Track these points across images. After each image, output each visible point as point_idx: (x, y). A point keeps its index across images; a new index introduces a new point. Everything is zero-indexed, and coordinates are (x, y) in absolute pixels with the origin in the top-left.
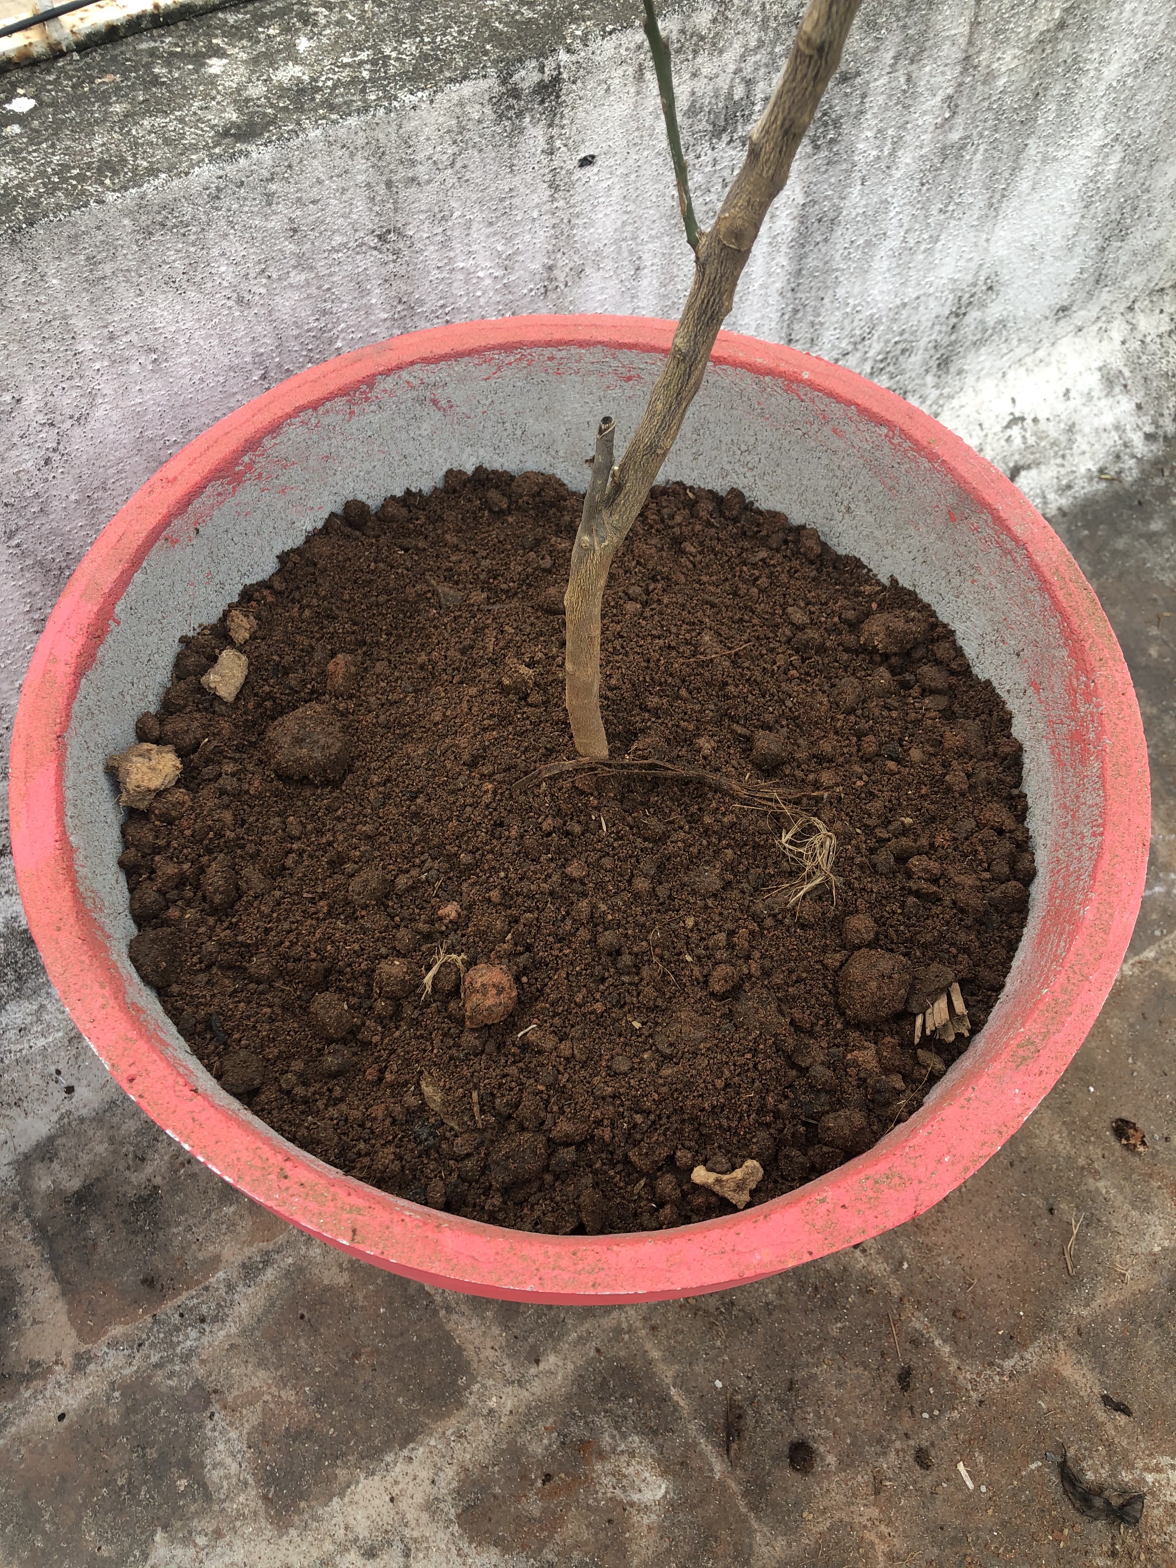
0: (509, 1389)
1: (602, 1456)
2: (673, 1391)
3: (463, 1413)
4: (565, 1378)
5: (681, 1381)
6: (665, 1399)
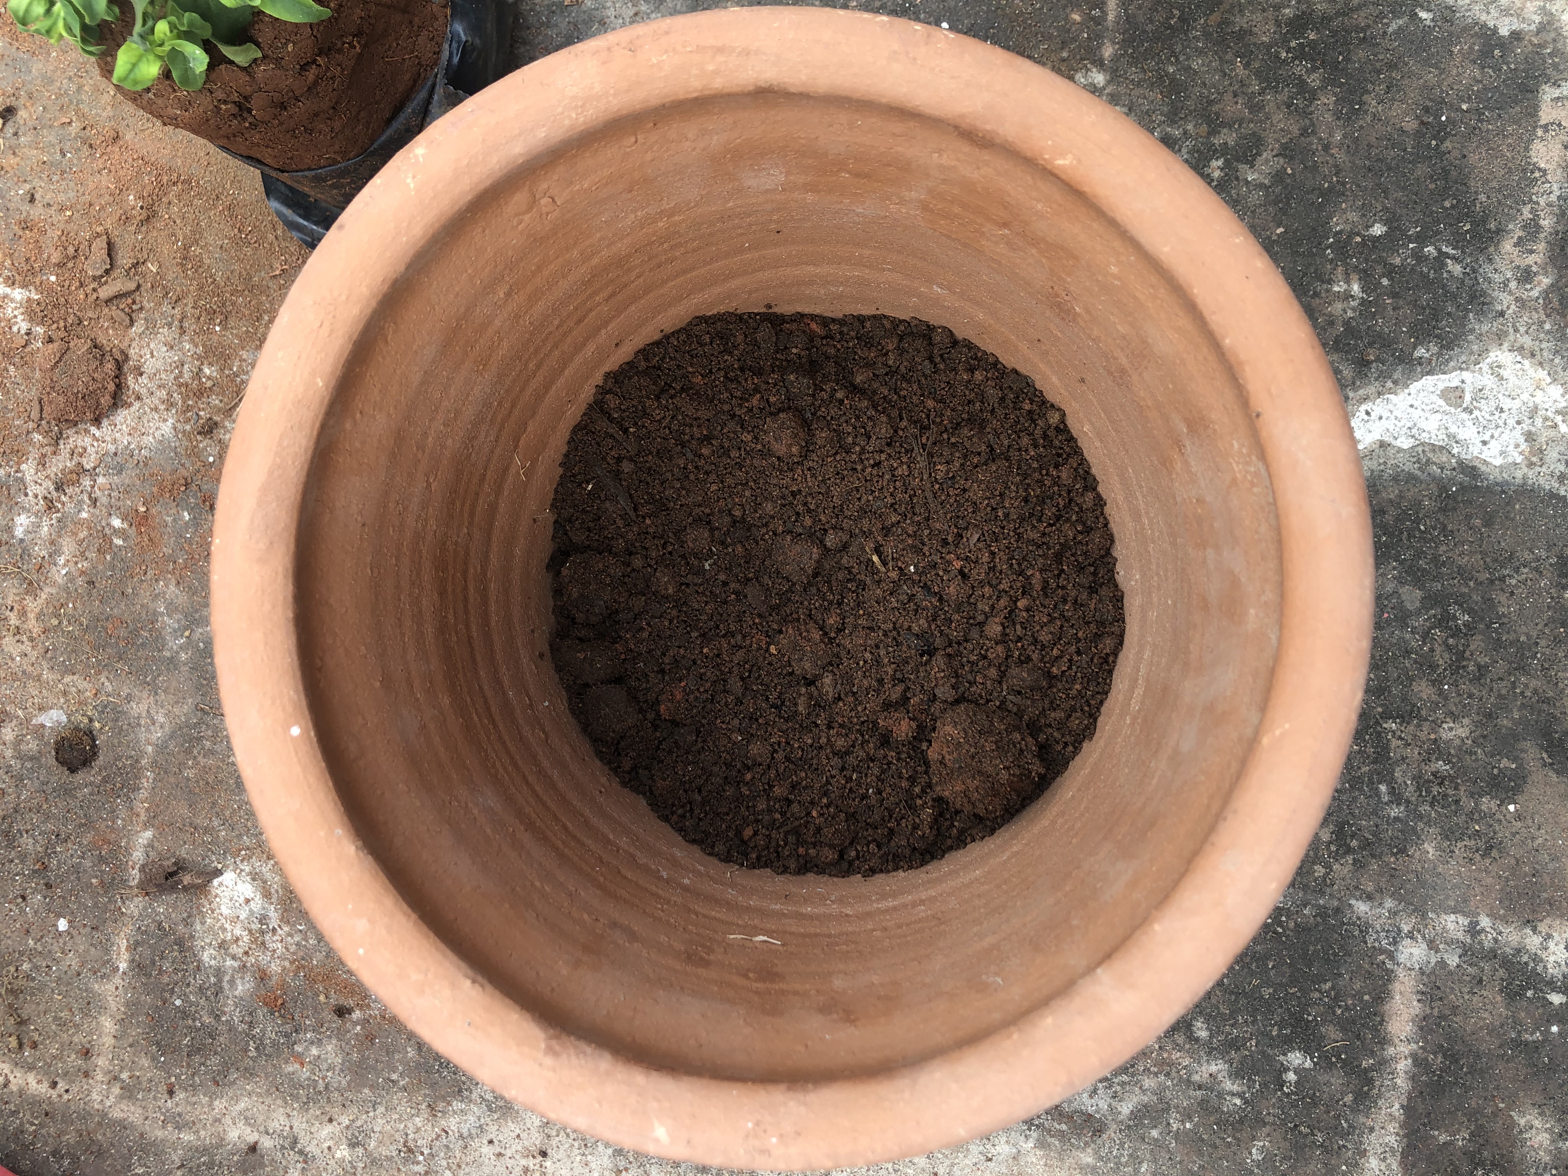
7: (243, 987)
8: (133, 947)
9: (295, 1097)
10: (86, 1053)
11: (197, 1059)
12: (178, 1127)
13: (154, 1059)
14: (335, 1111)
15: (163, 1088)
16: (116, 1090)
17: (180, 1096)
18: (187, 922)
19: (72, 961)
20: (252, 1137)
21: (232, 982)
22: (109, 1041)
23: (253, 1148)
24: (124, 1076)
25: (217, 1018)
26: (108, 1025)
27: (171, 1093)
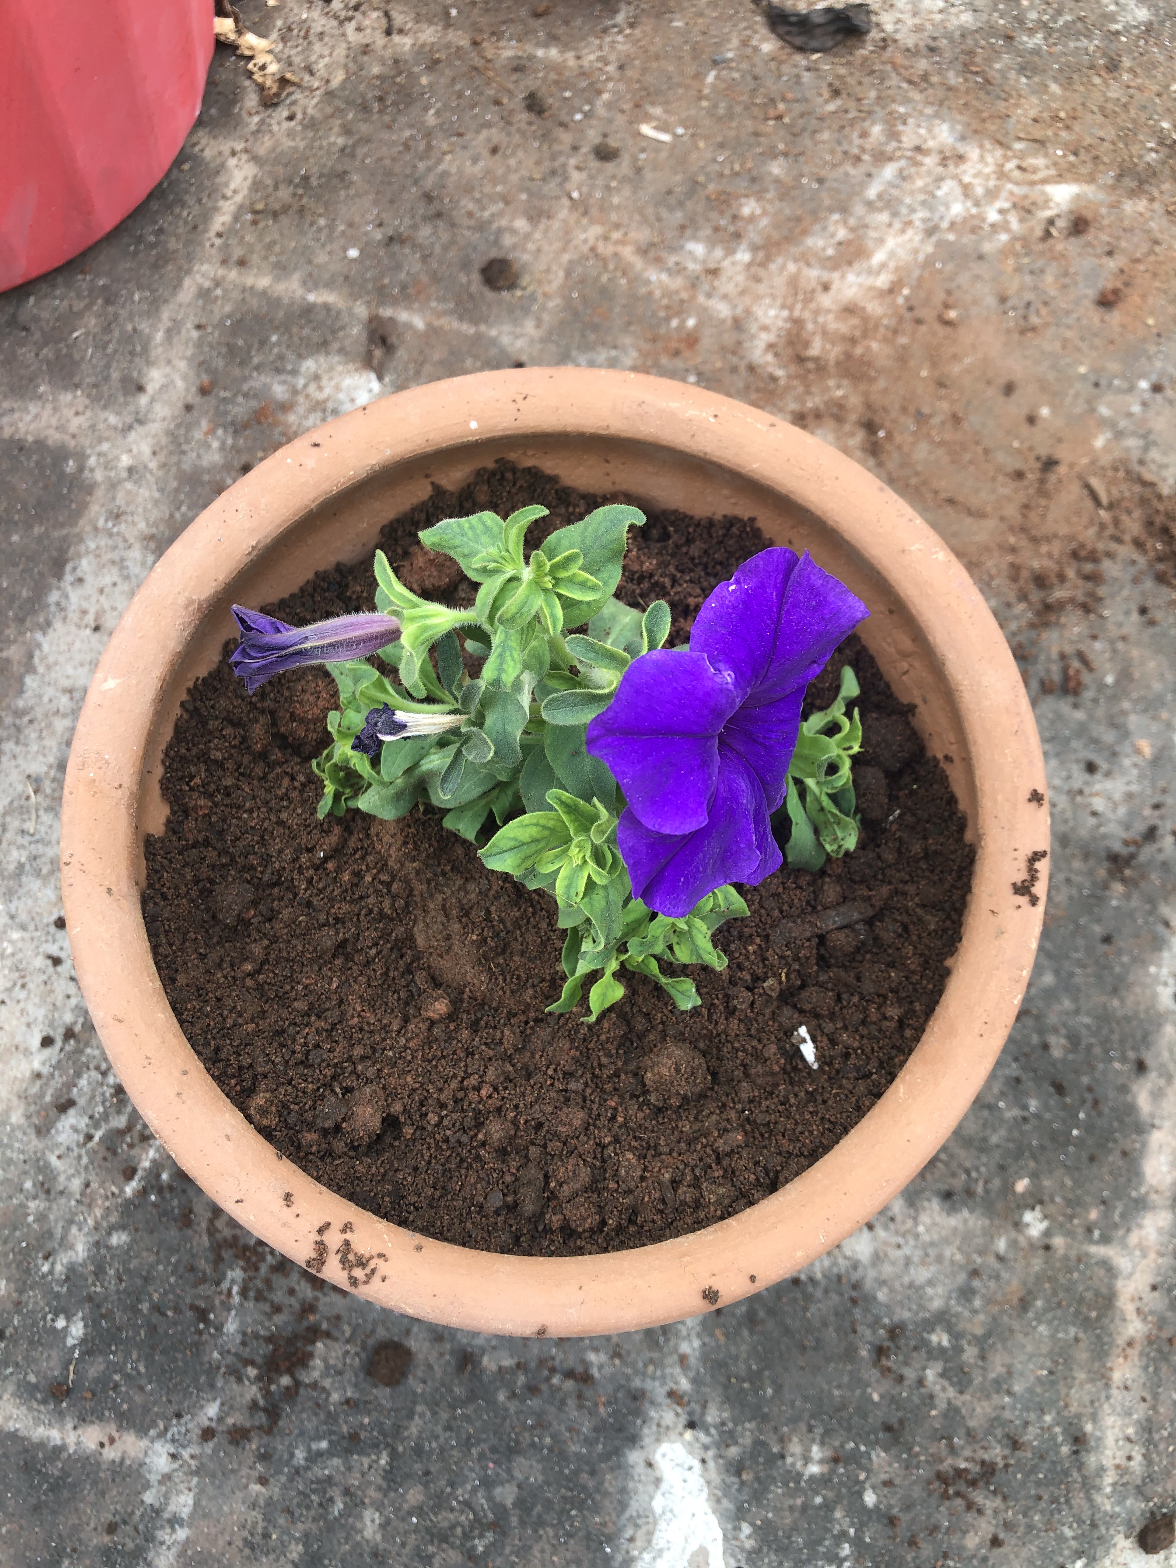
0: (133, 436)
1: (286, 407)
2: (312, 298)
3: (100, 493)
4: (185, 378)
5: (312, 282)
6: (308, 310)
7: (279, 391)
8: (327, 307)
9: (178, 426)
10: (242, 263)
11: (224, 350)
12: (169, 331)
13: (229, 316)
14: (162, 457)
15: (203, 321)
16: (207, 284)
17: (195, 334)
18: (341, 351)
19: (321, 258)
20: (150, 388)
21: (284, 382)
22: (249, 281)
23: (141, 389)
24: (219, 292)
25: (257, 368)
26: (264, 282)
27: (199, 327)
